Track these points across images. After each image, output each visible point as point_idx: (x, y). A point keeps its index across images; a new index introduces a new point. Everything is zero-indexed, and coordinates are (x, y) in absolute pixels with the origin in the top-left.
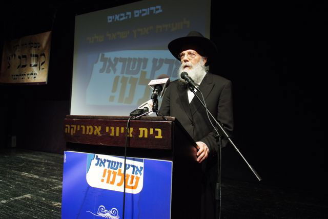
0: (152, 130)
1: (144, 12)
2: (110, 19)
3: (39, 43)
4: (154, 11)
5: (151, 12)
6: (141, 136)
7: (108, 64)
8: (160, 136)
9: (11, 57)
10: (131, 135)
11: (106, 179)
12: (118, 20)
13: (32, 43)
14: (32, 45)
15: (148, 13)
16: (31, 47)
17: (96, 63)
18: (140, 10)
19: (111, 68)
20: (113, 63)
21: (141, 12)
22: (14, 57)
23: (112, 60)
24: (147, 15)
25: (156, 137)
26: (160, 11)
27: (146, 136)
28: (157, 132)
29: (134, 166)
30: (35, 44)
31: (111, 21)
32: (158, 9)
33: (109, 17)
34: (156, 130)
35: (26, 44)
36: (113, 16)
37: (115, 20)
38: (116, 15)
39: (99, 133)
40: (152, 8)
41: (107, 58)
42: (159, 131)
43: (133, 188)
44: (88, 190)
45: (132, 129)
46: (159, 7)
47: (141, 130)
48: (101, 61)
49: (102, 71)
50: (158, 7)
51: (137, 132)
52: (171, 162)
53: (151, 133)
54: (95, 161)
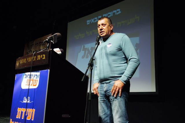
0: (42, 56)
1: (110, 15)
2: (88, 22)
4: (116, 13)
5: (114, 14)
6: (38, 59)
7: (87, 52)
8: (44, 58)
9: (29, 52)
10: (35, 60)
11: (27, 84)
12: (93, 22)
13: (41, 43)
14: (41, 44)
15: (112, 15)
16: (41, 45)
17: (79, 52)
18: (107, 14)
19: (89, 55)
20: (90, 51)
21: (107, 15)
22: (30, 52)
23: (90, 49)
24: (111, 17)
25: (43, 59)
26: (120, 12)
27: (40, 59)
28: (43, 56)
29: (36, 75)
31: (89, 23)
32: (118, 12)
34: (43, 55)
35: (38, 44)
36: (90, 20)
37: (91, 23)
38: (92, 19)
39: (25, 62)
40: (114, 11)
41: (87, 48)
42: (44, 55)
43: (35, 85)
44: (21, 91)
45: (35, 57)
46: (119, 10)
47: (38, 56)
48: (83, 50)
49: (83, 57)
51: (37, 58)
52: (49, 70)
53: (41, 57)
54: (25, 76)
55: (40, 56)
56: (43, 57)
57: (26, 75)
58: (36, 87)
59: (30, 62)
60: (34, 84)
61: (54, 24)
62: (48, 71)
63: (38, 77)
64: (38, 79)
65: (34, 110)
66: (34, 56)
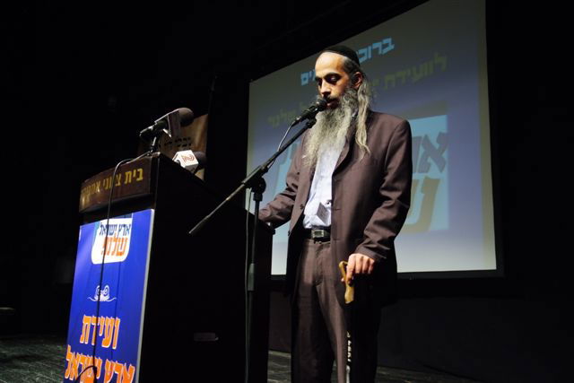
0: (135, 171)
1: (363, 55)
2: (305, 79)
3: (189, 139)
4: (380, 49)
5: (375, 52)
6: (126, 182)
8: (141, 178)
10: (119, 184)
13: (180, 140)
15: (370, 57)
16: (179, 146)
25: (138, 179)
26: (391, 47)
27: (130, 181)
29: (124, 226)
30: (185, 139)
31: (306, 82)
32: (386, 45)
33: (304, 76)
34: (138, 170)
36: (311, 73)
39: (99, 191)
40: (377, 45)
42: (140, 170)
43: (121, 254)
44: (91, 269)
45: (120, 175)
46: (388, 41)
47: (127, 173)
50: (385, 41)
51: (123, 178)
52: (153, 211)
53: (134, 175)
54: (99, 230)
55: (130, 173)
56: (138, 173)
57: (102, 226)
58: (122, 258)
59: (109, 190)
60: (120, 251)
61: (213, 89)
62: (150, 213)
63: (128, 230)
64: (128, 236)
65: (118, 320)
66: (117, 173)
